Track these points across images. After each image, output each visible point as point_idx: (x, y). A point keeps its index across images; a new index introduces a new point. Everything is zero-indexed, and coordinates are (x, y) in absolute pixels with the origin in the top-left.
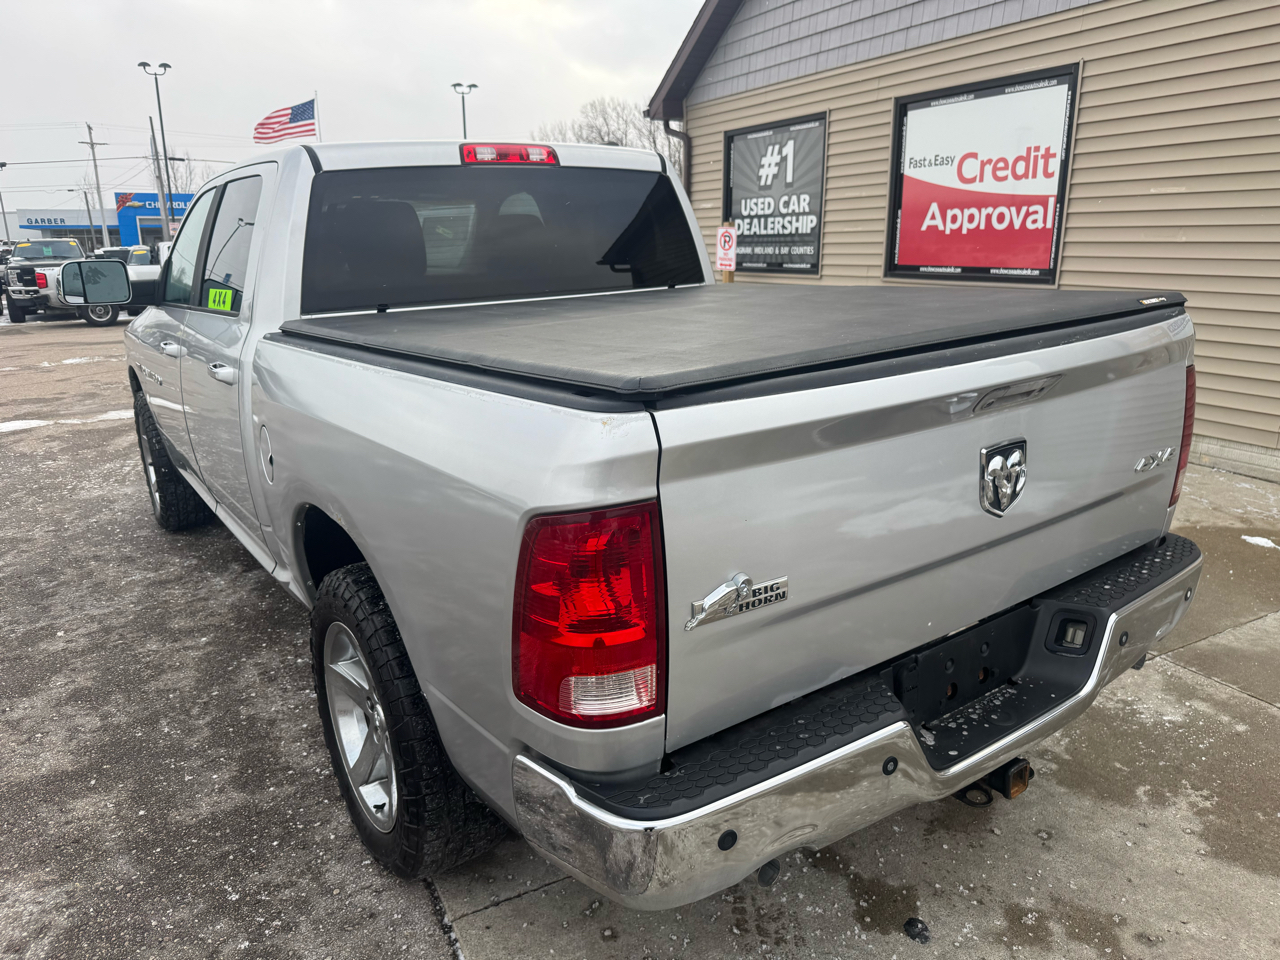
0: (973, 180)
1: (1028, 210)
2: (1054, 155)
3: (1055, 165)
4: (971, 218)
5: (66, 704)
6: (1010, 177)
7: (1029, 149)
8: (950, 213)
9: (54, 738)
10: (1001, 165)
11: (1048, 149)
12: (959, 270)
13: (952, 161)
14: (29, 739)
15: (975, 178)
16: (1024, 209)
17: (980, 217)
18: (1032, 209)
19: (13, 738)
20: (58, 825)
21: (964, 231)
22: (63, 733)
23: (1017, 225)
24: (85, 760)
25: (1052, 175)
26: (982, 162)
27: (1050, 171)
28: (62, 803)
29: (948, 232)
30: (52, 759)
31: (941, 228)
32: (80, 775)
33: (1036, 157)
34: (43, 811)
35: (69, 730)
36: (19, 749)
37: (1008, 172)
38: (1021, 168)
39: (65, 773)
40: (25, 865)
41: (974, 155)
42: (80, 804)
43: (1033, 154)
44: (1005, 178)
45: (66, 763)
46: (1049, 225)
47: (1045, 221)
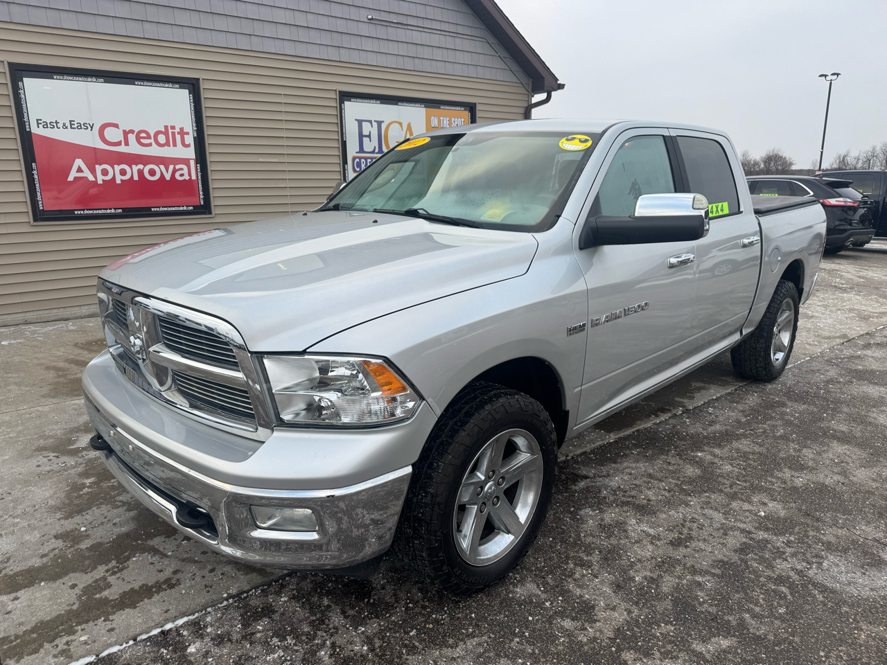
0: (119, 144)
1: (174, 168)
2: (188, 133)
3: (190, 140)
4: (123, 172)
5: (809, 467)
6: (154, 143)
7: (166, 127)
8: (99, 168)
9: (831, 456)
10: (143, 135)
11: (182, 129)
12: (120, 211)
13: (92, 128)
14: (842, 462)
15: (121, 141)
16: (171, 167)
17: (133, 172)
18: (177, 167)
19: (849, 467)
20: (856, 428)
21: (118, 182)
22: (825, 455)
23: (168, 177)
24: (826, 440)
25: (188, 146)
26: (124, 131)
27: (187, 143)
28: (849, 433)
29: (100, 182)
30: (839, 448)
31: (91, 178)
32: (834, 437)
33: (173, 134)
34: (858, 434)
35: (820, 455)
36: (849, 460)
37: (152, 141)
38: (162, 139)
39: (838, 441)
40: (877, 426)
41: (116, 126)
42: (844, 429)
43: (170, 131)
44: (150, 145)
45: (835, 444)
46: (194, 177)
47: (190, 175)
